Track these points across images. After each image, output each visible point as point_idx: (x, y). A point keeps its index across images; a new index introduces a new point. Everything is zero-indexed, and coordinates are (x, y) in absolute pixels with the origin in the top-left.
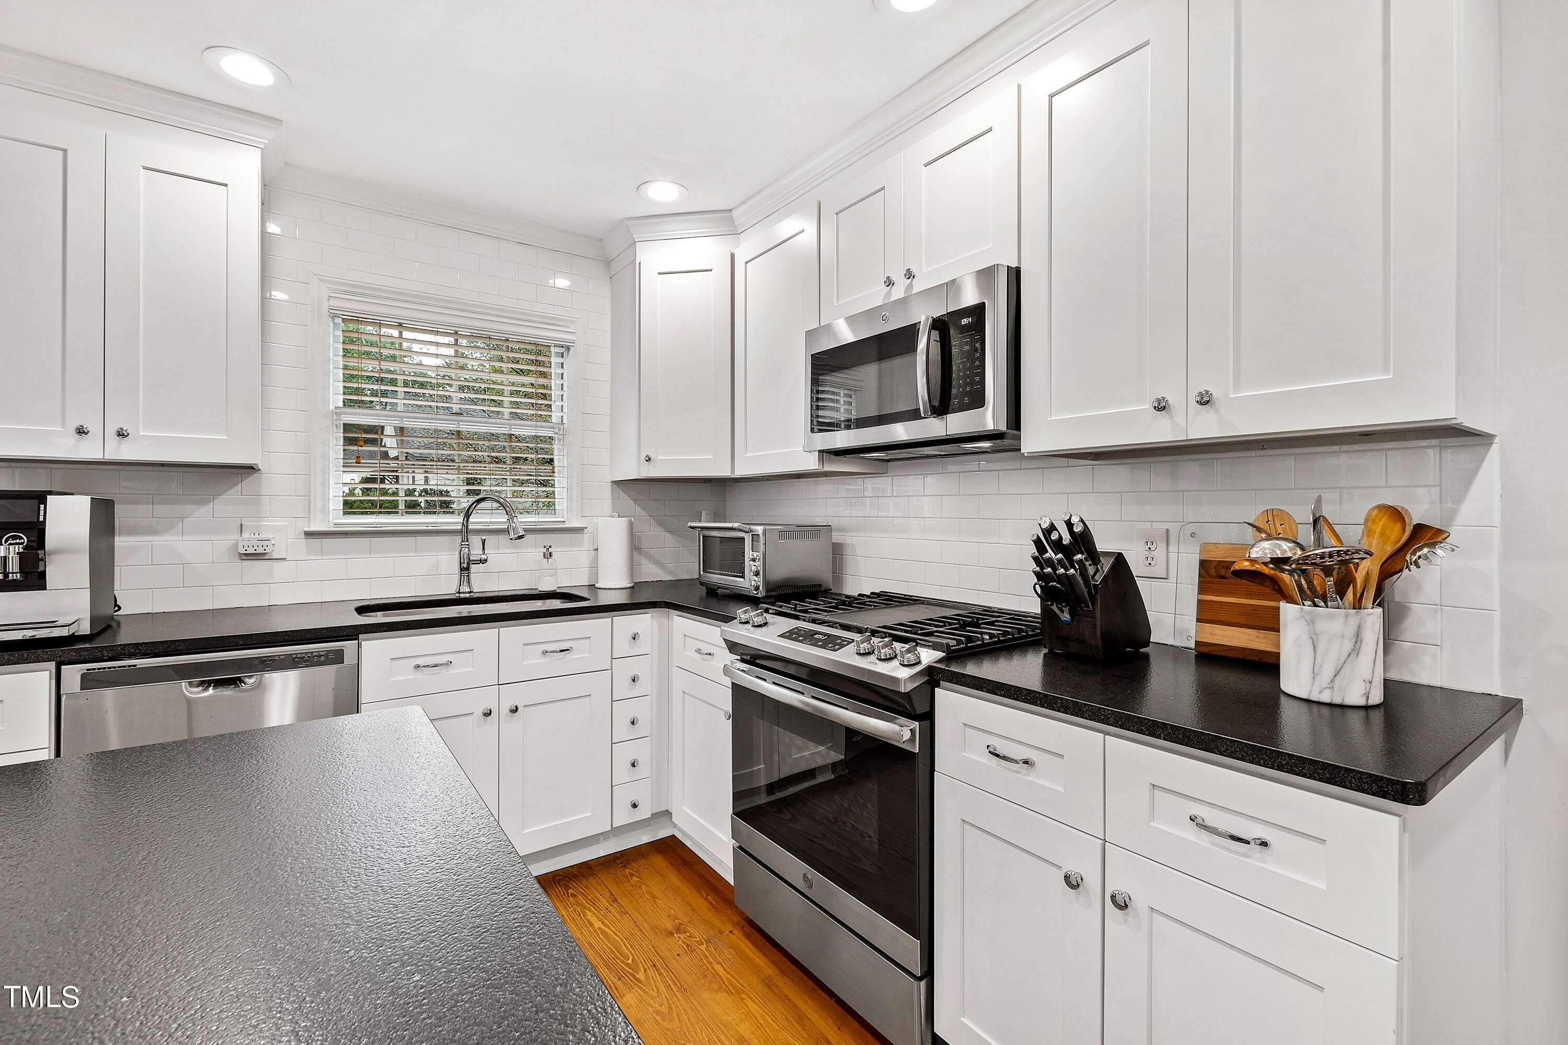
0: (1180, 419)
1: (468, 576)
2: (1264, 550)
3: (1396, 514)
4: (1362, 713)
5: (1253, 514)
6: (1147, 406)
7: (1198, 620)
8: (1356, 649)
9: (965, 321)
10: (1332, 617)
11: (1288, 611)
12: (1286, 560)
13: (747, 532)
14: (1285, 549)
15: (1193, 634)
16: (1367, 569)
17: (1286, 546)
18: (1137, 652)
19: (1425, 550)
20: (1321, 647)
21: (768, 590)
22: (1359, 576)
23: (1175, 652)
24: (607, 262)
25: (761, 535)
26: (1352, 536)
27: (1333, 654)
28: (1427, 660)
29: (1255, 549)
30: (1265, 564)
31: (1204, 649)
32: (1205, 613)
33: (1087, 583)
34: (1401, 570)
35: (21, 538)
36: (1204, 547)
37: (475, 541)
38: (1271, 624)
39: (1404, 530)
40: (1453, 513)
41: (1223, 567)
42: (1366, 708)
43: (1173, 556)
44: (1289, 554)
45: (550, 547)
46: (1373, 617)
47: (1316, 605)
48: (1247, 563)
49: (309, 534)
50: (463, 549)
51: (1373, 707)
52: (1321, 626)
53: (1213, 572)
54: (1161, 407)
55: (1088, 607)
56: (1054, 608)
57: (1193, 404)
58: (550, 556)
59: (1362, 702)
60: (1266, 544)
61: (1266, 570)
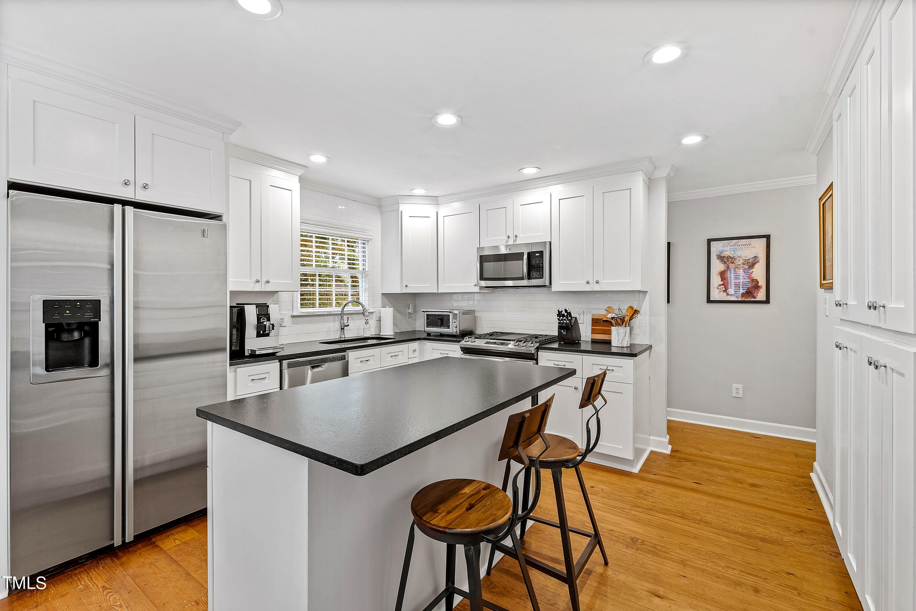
0: (592, 286)
1: (344, 331)
2: (610, 316)
3: (631, 308)
4: (626, 348)
5: (606, 307)
6: (585, 282)
7: (592, 333)
8: (625, 336)
9: (537, 255)
10: (621, 329)
11: (613, 328)
12: (614, 318)
13: (450, 313)
14: (613, 315)
15: (590, 337)
16: (627, 319)
17: (614, 314)
18: (578, 342)
19: (636, 315)
20: (619, 335)
21: (460, 332)
22: (626, 320)
23: (586, 342)
24: (380, 207)
25: (458, 314)
26: (624, 311)
27: (621, 336)
28: (637, 338)
29: (608, 315)
30: (610, 319)
31: (593, 340)
32: (593, 332)
33: (571, 324)
34: (633, 319)
35: (265, 319)
36: (593, 315)
37: (345, 317)
38: (609, 333)
39: (633, 311)
40: (641, 307)
41: (597, 320)
42: (627, 347)
43: (585, 318)
44: (614, 316)
45: (368, 320)
46: (628, 329)
47: (618, 327)
48: (605, 319)
49: (293, 317)
50: (342, 321)
51: (628, 347)
52: (619, 331)
53: (595, 321)
54: (588, 283)
55: (570, 330)
56: (562, 331)
57: (595, 282)
58: (368, 323)
59: (626, 346)
60: (610, 314)
61: (609, 320)
